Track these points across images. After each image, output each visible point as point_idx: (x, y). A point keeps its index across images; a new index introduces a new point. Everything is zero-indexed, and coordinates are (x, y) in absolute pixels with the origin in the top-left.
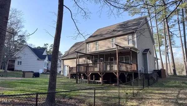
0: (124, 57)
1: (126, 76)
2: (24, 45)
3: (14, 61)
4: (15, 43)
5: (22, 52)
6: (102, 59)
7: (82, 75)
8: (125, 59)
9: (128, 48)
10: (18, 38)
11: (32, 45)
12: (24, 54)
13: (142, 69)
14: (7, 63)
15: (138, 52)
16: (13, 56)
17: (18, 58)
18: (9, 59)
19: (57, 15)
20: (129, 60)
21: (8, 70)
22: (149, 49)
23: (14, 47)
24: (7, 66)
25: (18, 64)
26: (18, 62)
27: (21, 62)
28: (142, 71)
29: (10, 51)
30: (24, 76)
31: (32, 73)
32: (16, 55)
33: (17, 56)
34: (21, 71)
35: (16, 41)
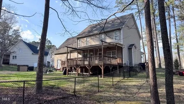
0: (111, 51)
1: (111, 69)
2: (19, 39)
3: (9, 56)
4: (10, 37)
5: (17, 46)
6: (92, 53)
7: (73, 68)
8: (112, 54)
9: (114, 44)
10: (13, 33)
11: (26, 39)
12: (19, 48)
13: (127, 62)
14: (2, 57)
15: (123, 47)
16: (8, 50)
17: (13, 52)
18: (4, 54)
19: (44, 16)
20: (115, 55)
21: (3, 63)
22: (134, 44)
23: (8, 42)
24: (2, 60)
25: (13, 59)
26: (13, 56)
27: (16, 57)
28: (127, 64)
29: (5, 45)
30: (18, 70)
31: (27, 67)
32: (11, 49)
33: (12, 51)
34: (15, 65)
35: (11, 36)
